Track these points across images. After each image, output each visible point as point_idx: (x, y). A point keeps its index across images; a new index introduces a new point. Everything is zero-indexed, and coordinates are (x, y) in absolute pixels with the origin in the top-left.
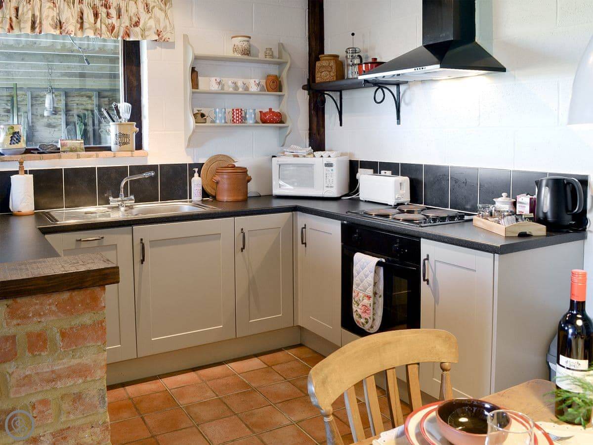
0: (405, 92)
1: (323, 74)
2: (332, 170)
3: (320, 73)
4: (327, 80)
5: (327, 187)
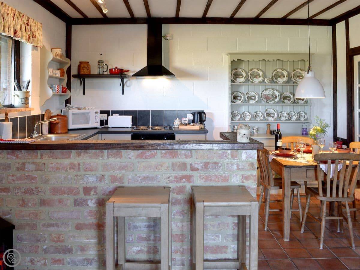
0: (126, 82)
1: (84, 70)
2: (98, 115)
3: (83, 70)
4: (87, 74)
5: (96, 123)
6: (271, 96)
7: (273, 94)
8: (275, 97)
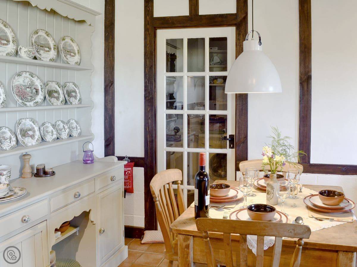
6: (28, 89)
7: (31, 86)
8: (34, 91)
